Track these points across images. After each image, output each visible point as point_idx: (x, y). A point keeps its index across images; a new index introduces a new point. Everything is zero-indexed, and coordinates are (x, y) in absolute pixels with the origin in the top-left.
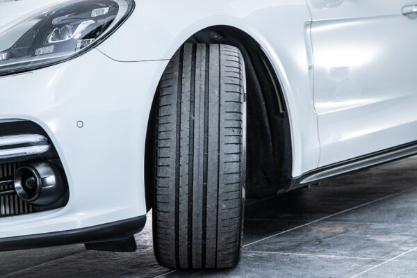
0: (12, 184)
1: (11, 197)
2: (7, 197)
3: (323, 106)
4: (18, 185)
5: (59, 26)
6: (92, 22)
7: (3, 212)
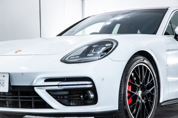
0: (80, 96)
1: (79, 100)
2: (76, 100)
3: (170, 79)
4: (82, 96)
5: (96, 48)
6: (105, 48)
7: (72, 105)
